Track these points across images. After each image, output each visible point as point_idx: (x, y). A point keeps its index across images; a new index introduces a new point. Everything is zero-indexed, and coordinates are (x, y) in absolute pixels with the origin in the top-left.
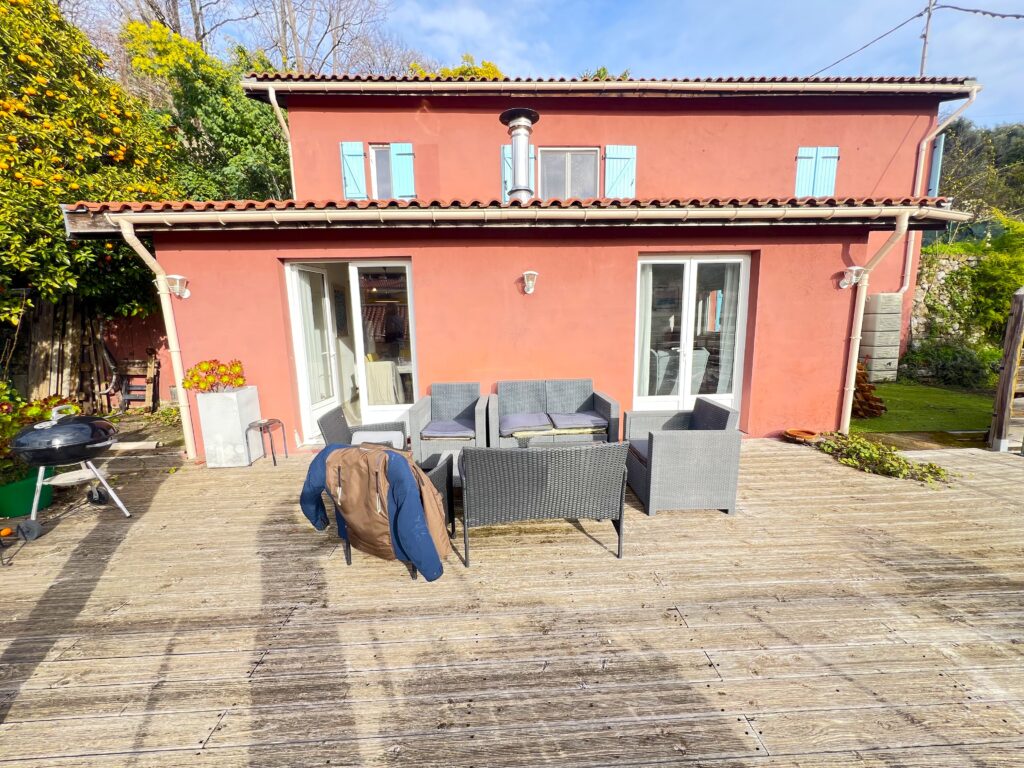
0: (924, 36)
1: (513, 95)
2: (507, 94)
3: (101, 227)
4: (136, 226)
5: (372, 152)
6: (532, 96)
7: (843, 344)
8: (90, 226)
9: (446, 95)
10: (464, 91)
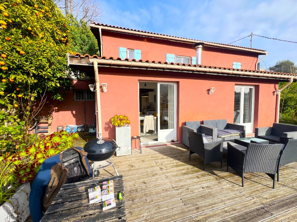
0: (251, 41)
1: (171, 40)
2: (170, 40)
3: (83, 63)
4: (99, 64)
5: (128, 51)
6: (176, 41)
7: (275, 109)
8: (78, 63)
9: (153, 38)
10: (158, 38)
